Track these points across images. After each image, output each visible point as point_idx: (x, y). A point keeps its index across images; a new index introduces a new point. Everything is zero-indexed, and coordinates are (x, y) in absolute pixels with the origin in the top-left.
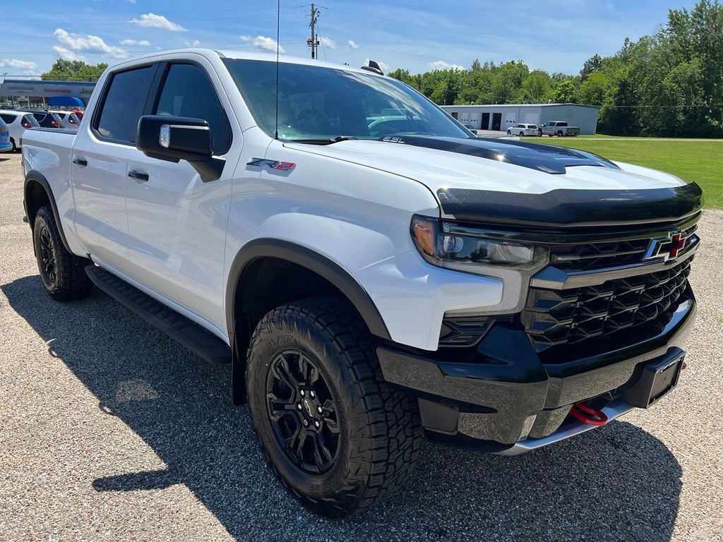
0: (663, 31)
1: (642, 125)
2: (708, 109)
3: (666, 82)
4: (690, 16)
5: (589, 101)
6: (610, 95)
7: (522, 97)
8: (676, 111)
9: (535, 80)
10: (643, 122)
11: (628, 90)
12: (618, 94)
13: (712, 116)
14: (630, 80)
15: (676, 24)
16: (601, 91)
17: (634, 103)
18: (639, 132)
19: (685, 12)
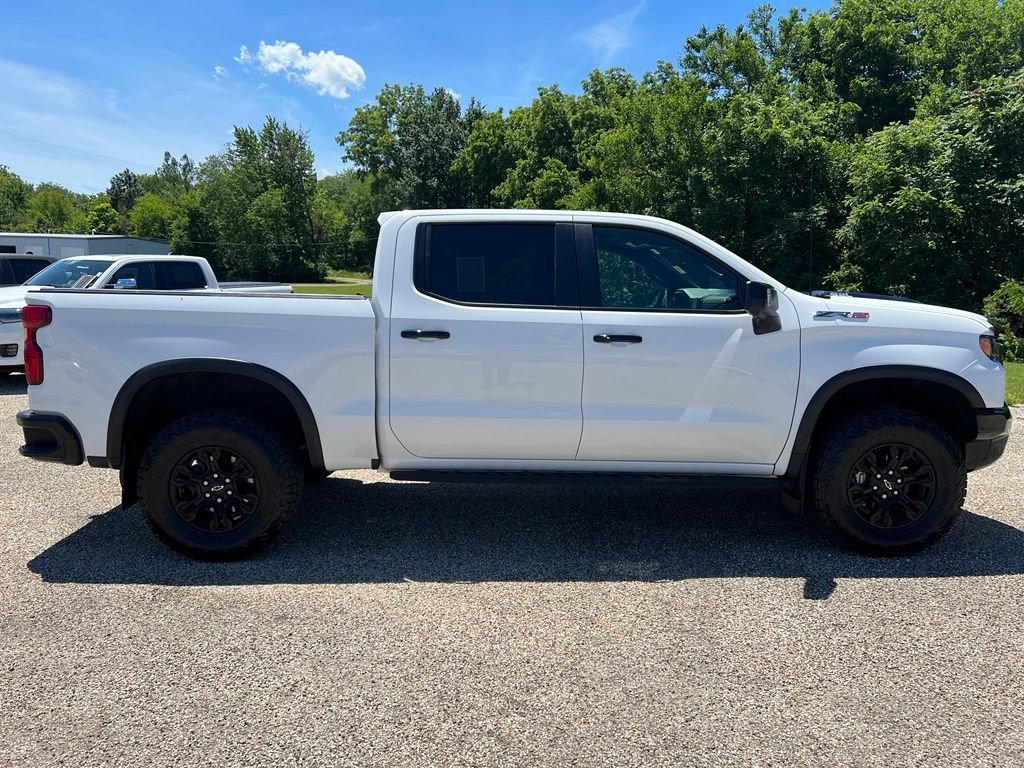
0: (231, 151)
1: (227, 267)
2: (301, 250)
3: (250, 215)
4: (258, 138)
5: (148, 233)
6: (179, 228)
7: (34, 222)
8: (266, 250)
9: (50, 198)
10: (228, 263)
11: (202, 222)
12: (190, 227)
13: (307, 257)
14: (202, 210)
15: (245, 146)
16: (163, 221)
17: (213, 240)
18: (225, 275)
19: (252, 132)
